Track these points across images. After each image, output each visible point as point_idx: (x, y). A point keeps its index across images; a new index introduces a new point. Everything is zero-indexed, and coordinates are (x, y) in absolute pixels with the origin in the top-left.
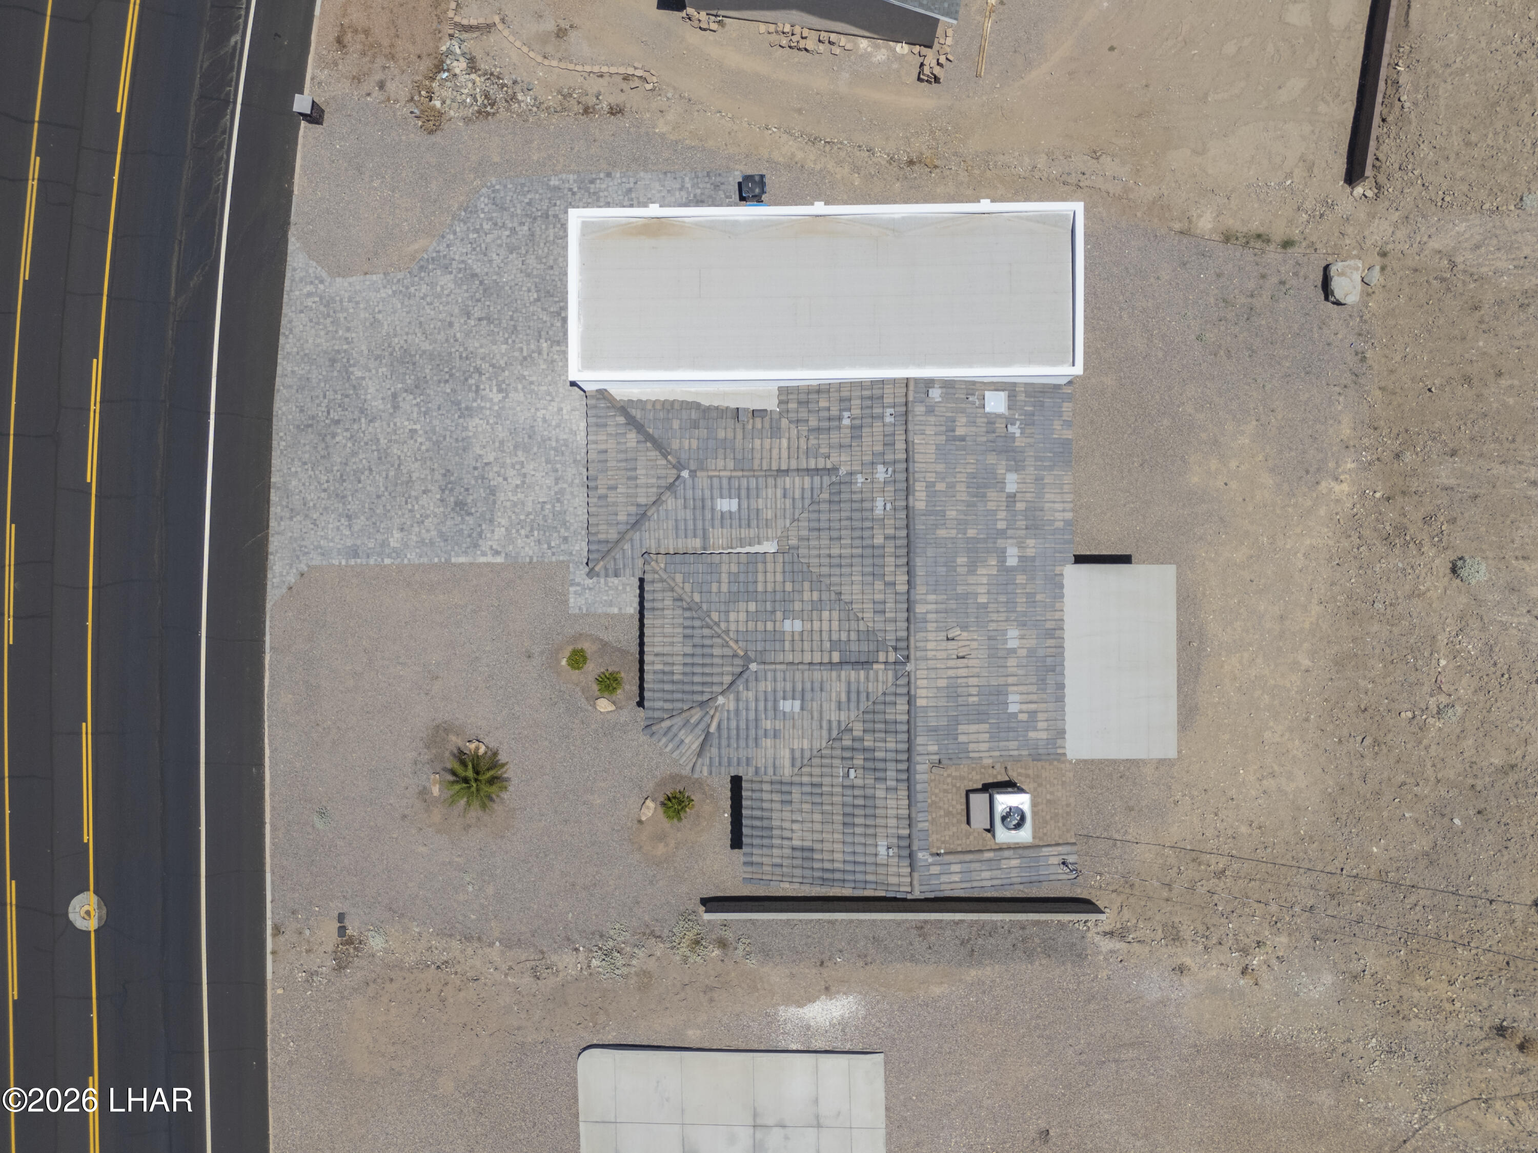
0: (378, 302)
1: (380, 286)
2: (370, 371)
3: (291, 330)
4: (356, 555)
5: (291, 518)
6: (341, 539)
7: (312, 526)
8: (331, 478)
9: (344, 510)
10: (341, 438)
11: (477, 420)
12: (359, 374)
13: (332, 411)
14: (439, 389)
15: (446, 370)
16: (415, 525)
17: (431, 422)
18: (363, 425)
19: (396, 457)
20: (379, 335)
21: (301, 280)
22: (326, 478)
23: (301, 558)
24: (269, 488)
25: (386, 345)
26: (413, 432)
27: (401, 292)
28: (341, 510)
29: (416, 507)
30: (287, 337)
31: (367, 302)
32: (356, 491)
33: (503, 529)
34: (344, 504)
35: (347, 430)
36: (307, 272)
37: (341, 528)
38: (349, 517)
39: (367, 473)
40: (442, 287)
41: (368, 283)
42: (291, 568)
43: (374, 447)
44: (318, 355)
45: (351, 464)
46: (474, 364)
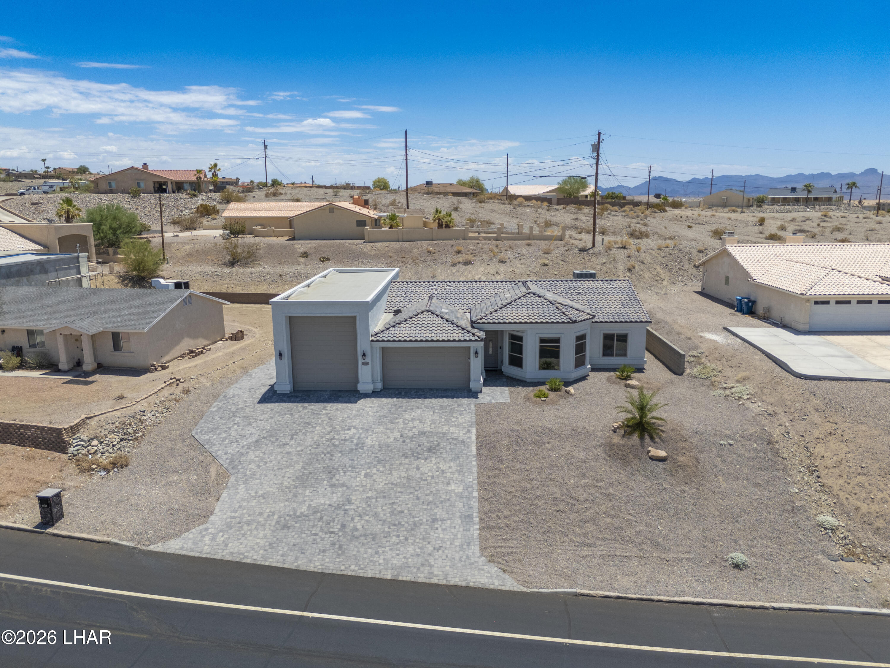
0: (248, 493)
1: (234, 491)
3: (240, 554)
4: (470, 517)
5: (431, 566)
6: (455, 527)
7: (440, 552)
8: (395, 533)
9: (427, 525)
10: (359, 524)
11: (368, 440)
12: (305, 508)
13: (331, 530)
14: (337, 460)
15: (323, 456)
16: (445, 475)
17: (361, 465)
18: (352, 507)
19: (385, 486)
20: (276, 493)
21: (195, 544)
22: (394, 538)
23: (472, 561)
24: (397, 581)
25: (286, 490)
26: (366, 475)
27: (246, 479)
28: (427, 527)
29: (430, 474)
30: (246, 557)
31: (243, 500)
32: (410, 514)
33: (451, 428)
34: (421, 524)
35: (353, 519)
36: (190, 539)
37: (444, 527)
38: (434, 521)
39: (395, 506)
40: (257, 457)
41: (226, 499)
42: (483, 570)
43: (374, 500)
44: (274, 537)
45: (385, 518)
46: (325, 442)
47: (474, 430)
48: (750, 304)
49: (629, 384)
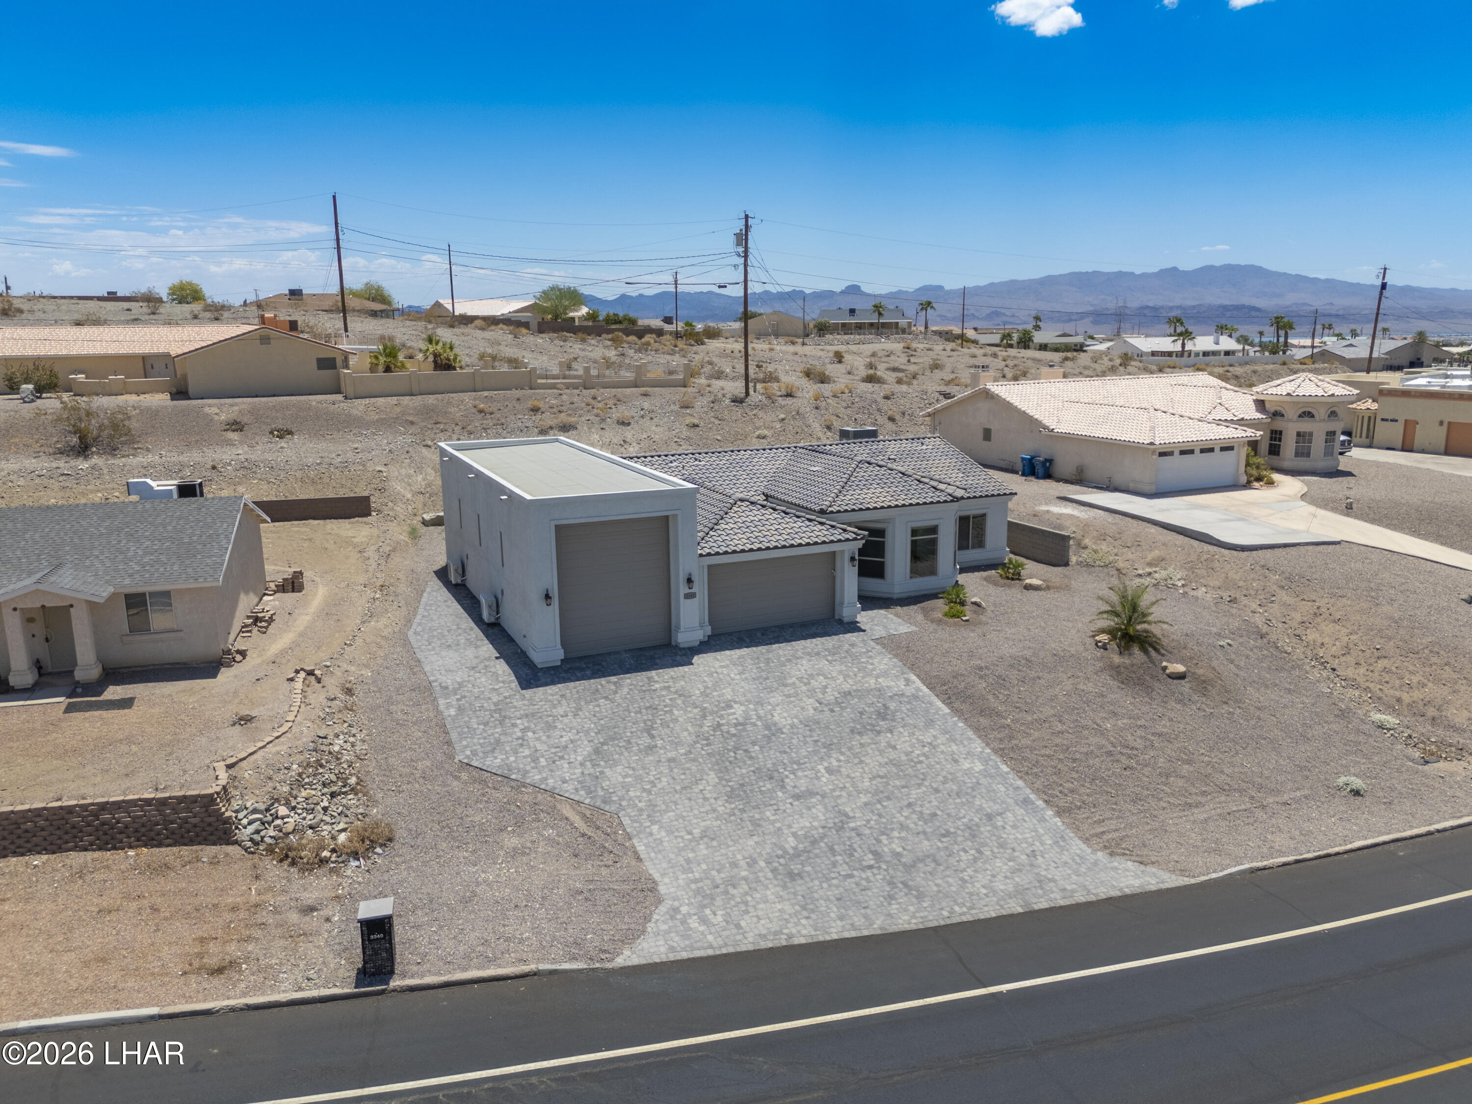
0: (676, 837)
1: (651, 839)
2: (779, 829)
3: (776, 933)
4: (1029, 801)
5: (1052, 880)
6: (1024, 820)
7: (1040, 858)
8: (956, 847)
9: (985, 825)
10: (894, 846)
11: (776, 718)
12: (791, 839)
13: (865, 863)
14: (760, 756)
15: (732, 754)
16: (939, 750)
17: (805, 757)
18: (858, 823)
19: (874, 782)
20: (723, 827)
21: (685, 937)
22: (962, 853)
23: (1092, 861)
24: (1036, 912)
25: (732, 818)
26: (829, 771)
27: (649, 816)
28: (989, 828)
29: (917, 752)
30: (791, 936)
31: (680, 850)
32: (949, 815)
33: (880, 680)
34: (977, 826)
35: (878, 841)
36: (668, 932)
37: (1010, 823)
38: (989, 817)
39: (917, 809)
40: (626, 776)
41: (653, 855)
42: (1117, 868)
43: (879, 806)
44: (795, 894)
45: (920, 828)
46: (712, 733)
47: (913, 677)
48: (1048, 464)
49: (1030, 585)
